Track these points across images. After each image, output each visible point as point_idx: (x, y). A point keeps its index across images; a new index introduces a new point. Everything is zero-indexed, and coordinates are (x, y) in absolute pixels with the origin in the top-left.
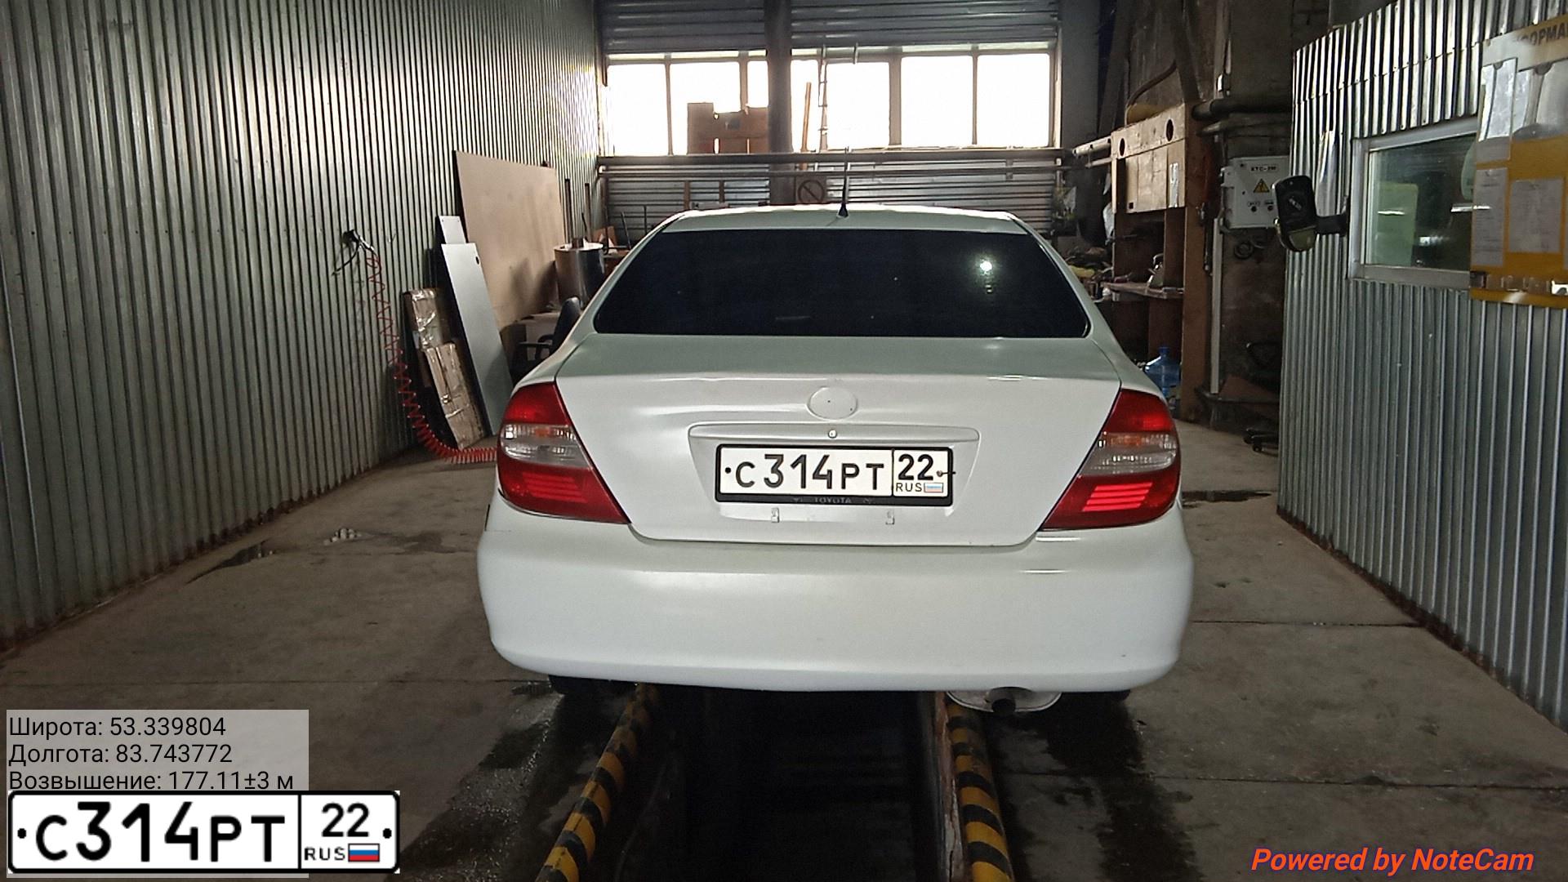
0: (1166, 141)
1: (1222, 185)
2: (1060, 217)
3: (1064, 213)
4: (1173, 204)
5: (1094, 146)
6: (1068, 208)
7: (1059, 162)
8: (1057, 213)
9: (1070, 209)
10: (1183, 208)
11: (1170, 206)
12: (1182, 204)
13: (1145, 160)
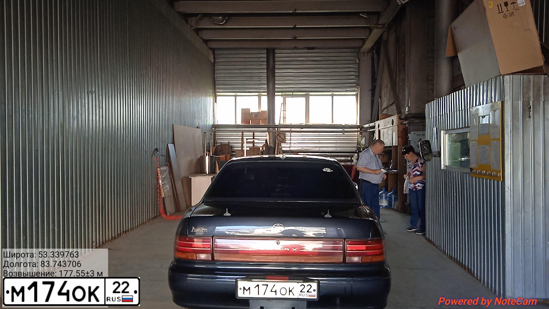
0: (392, 125)
1: (409, 139)
2: (360, 147)
3: (361, 145)
4: (394, 145)
5: (370, 125)
6: (362, 144)
7: (359, 129)
8: (359, 145)
9: (363, 144)
10: (397, 146)
11: (393, 145)
12: (397, 145)
13: (386, 130)
